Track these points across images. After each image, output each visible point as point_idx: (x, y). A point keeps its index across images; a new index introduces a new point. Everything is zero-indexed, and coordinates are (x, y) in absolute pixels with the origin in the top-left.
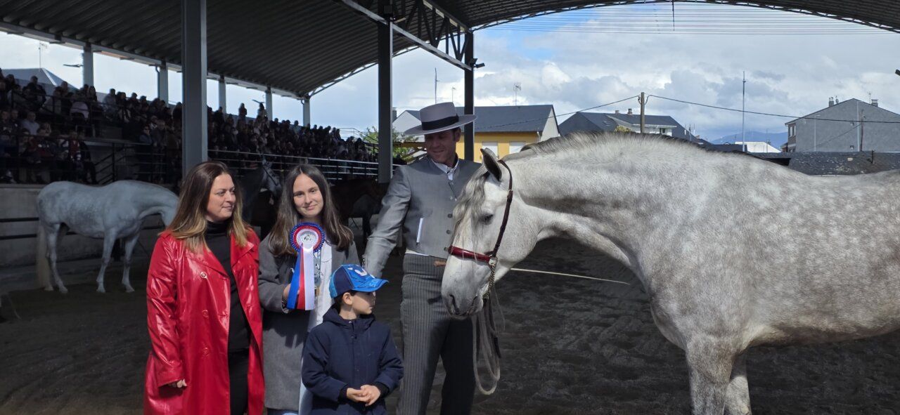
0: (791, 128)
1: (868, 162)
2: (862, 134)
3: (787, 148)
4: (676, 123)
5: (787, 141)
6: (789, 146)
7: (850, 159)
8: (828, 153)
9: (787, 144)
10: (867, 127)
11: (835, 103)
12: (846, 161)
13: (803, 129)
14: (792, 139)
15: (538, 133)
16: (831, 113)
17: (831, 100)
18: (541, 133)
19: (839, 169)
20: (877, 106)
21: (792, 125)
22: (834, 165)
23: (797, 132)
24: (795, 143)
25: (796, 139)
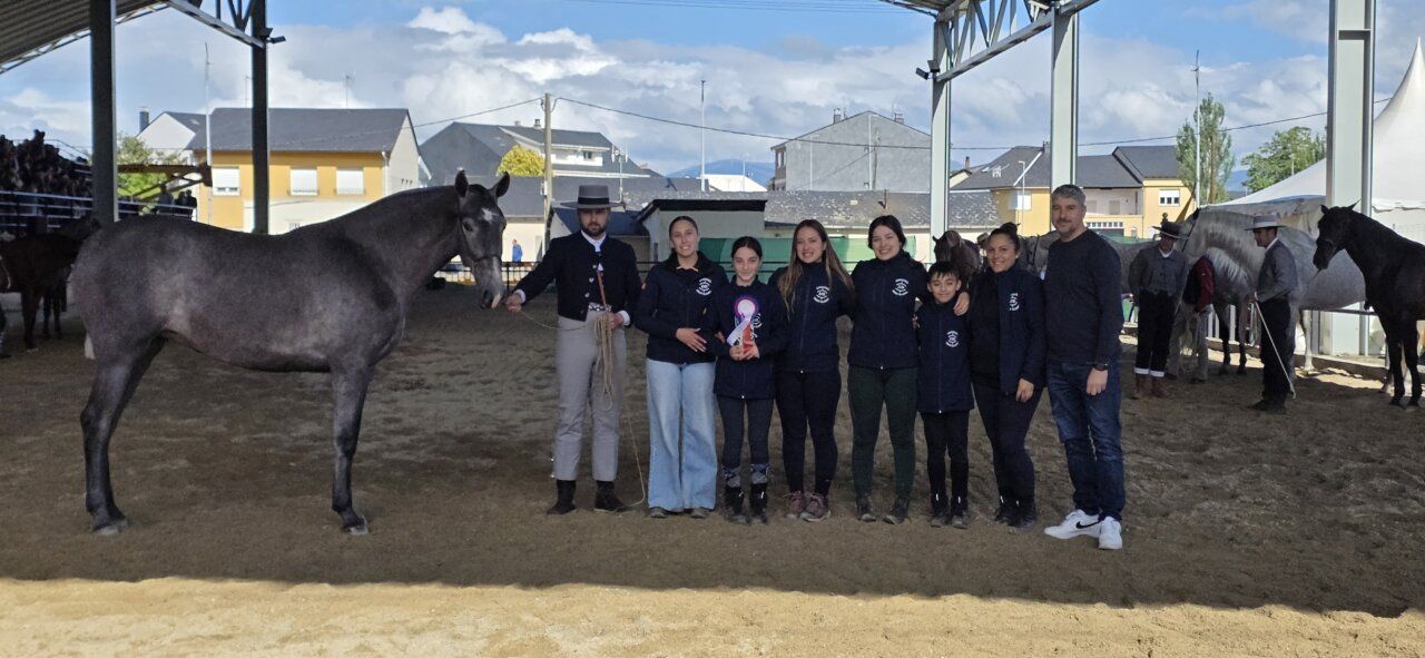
0: (780, 155)
1: (879, 206)
2: (875, 165)
3: (773, 185)
4: (609, 144)
5: (774, 175)
6: (777, 182)
7: (854, 202)
8: (823, 193)
9: (774, 178)
11: (842, 118)
12: (849, 205)
13: (796, 157)
14: (781, 171)
15: (383, 153)
16: (836, 132)
17: (837, 112)
18: (388, 154)
19: (839, 217)
20: (902, 124)
21: (780, 150)
22: (830, 212)
23: (788, 162)
24: (785, 177)
25: (787, 172)
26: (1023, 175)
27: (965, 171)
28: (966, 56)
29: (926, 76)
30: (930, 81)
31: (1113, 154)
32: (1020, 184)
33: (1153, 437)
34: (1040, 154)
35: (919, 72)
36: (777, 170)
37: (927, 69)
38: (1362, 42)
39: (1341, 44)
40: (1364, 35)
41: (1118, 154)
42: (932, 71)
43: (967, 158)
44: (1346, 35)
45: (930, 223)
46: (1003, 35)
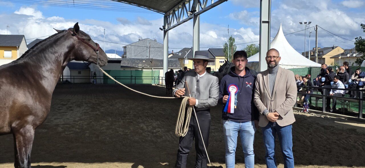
0: (125, 49)
1: (151, 62)
2: (149, 52)
3: (123, 56)
5: (123, 54)
6: (124, 56)
7: (144, 61)
8: (136, 59)
9: (123, 55)
10: (151, 49)
11: (141, 40)
13: (129, 49)
14: (125, 53)
15: (17, 47)
16: (139, 43)
17: (140, 38)
18: (19, 47)
19: (140, 65)
20: (156, 41)
21: (125, 47)
22: (138, 64)
23: (127, 51)
24: (126, 54)
25: (127, 53)
26: (186, 55)
27: (172, 54)
28: (172, 25)
29: (162, 30)
30: (163, 31)
31: (208, 50)
32: (186, 57)
33: (218, 121)
34: (190, 50)
35: (160, 29)
36: (124, 53)
37: (162, 28)
38: (268, 24)
39: (263, 24)
40: (268, 22)
41: (209, 50)
42: (164, 28)
43: (173, 51)
44: (264, 22)
45: (163, 67)
46: (181, 20)
